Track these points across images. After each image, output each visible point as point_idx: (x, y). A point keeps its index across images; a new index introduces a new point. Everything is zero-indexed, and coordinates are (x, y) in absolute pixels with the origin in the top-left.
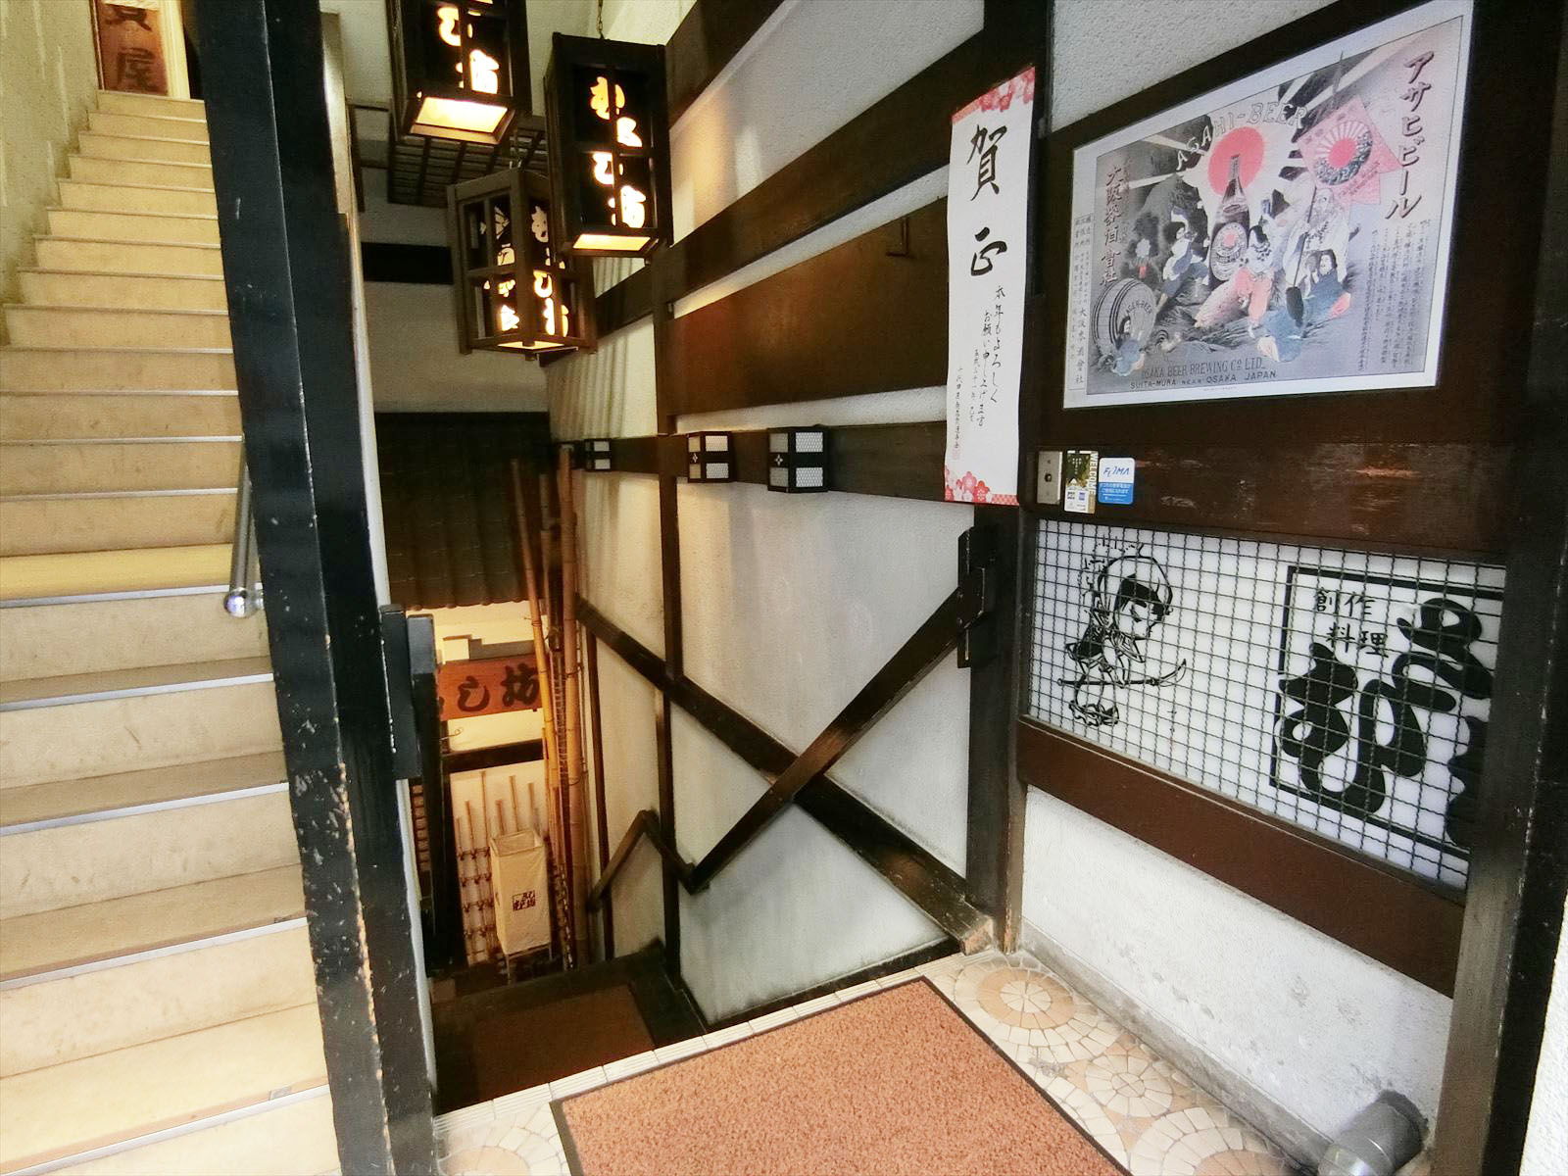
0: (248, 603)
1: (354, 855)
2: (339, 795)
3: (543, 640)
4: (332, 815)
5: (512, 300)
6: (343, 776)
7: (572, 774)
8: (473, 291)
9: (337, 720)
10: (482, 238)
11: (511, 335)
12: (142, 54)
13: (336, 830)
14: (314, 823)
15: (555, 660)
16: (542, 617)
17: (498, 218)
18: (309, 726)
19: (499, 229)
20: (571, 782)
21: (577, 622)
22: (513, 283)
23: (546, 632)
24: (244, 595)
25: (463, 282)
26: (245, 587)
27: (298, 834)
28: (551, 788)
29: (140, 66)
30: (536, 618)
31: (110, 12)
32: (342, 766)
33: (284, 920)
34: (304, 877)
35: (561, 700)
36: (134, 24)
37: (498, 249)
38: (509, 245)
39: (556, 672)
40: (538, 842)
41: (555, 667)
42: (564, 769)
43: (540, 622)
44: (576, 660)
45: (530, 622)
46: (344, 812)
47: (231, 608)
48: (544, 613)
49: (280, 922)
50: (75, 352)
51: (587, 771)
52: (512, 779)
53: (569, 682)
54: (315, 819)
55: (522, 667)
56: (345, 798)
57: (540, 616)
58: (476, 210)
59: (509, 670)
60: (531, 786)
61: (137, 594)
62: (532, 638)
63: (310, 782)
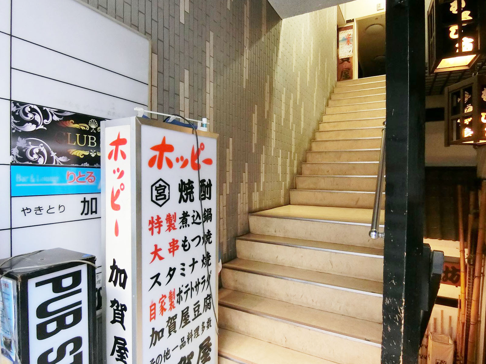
0: (377, 235)
1: (403, 334)
2: (401, 310)
3: (464, 259)
4: (397, 316)
5: (470, 125)
6: (403, 304)
7: (472, 320)
8: (452, 123)
9: (404, 283)
10: (458, 104)
11: (469, 139)
12: (347, 69)
13: (397, 322)
14: (390, 316)
15: (470, 268)
16: (465, 249)
17: (466, 95)
18: (393, 282)
19: (466, 99)
20: (471, 323)
21: (483, 255)
22: (471, 118)
23: (466, 256)
24: (375, 232)
25: (448, 120)
26: (376, 229)
27: (383, 317)
28: (460, 322)
29: (346, 73)
30: (462, 249)
31: (341, 61)
32: (404, 300)
33: (368, 340)
34: (383, 333)
35: (471, 286)
36: (346, 62)
37: (465, 106)
38: (470, 105)
39: (469, 274)
40: (451, 342)
41: (470, 272)
42: (469, 317)
43: (464, 252)
44: (481, 271)
45: (459, 250)
46: (402, 316)
47: (371, 235)
48: (466, 248)
49: (366, 340)
50: (326, 152)
51: (480, 321)
52: (442, 311)
53: (476, 280)
54: (390, 315)
55: (453, 268)
56: (403, 311)
57: (464, 248)
58: (457, 94)
59: (447, 268)
60: (450, 317)
61: (337, 222)
62: (459, 257)
63: (391, 301)
